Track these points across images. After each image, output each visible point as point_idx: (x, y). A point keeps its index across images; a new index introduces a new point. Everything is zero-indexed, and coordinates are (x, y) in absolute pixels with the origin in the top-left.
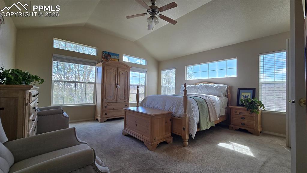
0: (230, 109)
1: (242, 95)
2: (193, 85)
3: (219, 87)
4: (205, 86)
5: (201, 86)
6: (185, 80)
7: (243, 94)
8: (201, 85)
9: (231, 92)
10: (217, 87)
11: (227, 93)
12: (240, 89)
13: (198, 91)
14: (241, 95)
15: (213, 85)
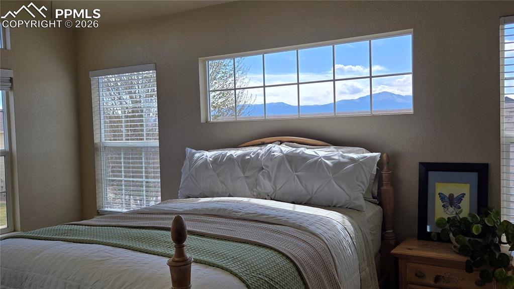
0: (397, 258)
1: (438, 191)
2: (235, 153)
3: (345, 164)
4: (290, 159)
5: (269, 155)
6: (203, 120)
7: (442, 187)
8: (269, 152)
9: (394, 181)
10: (339, 165)
11: (380, 185)
12: (427, 168)
13: (257, 183)
14: (434, 195)
15: (321, 152)
